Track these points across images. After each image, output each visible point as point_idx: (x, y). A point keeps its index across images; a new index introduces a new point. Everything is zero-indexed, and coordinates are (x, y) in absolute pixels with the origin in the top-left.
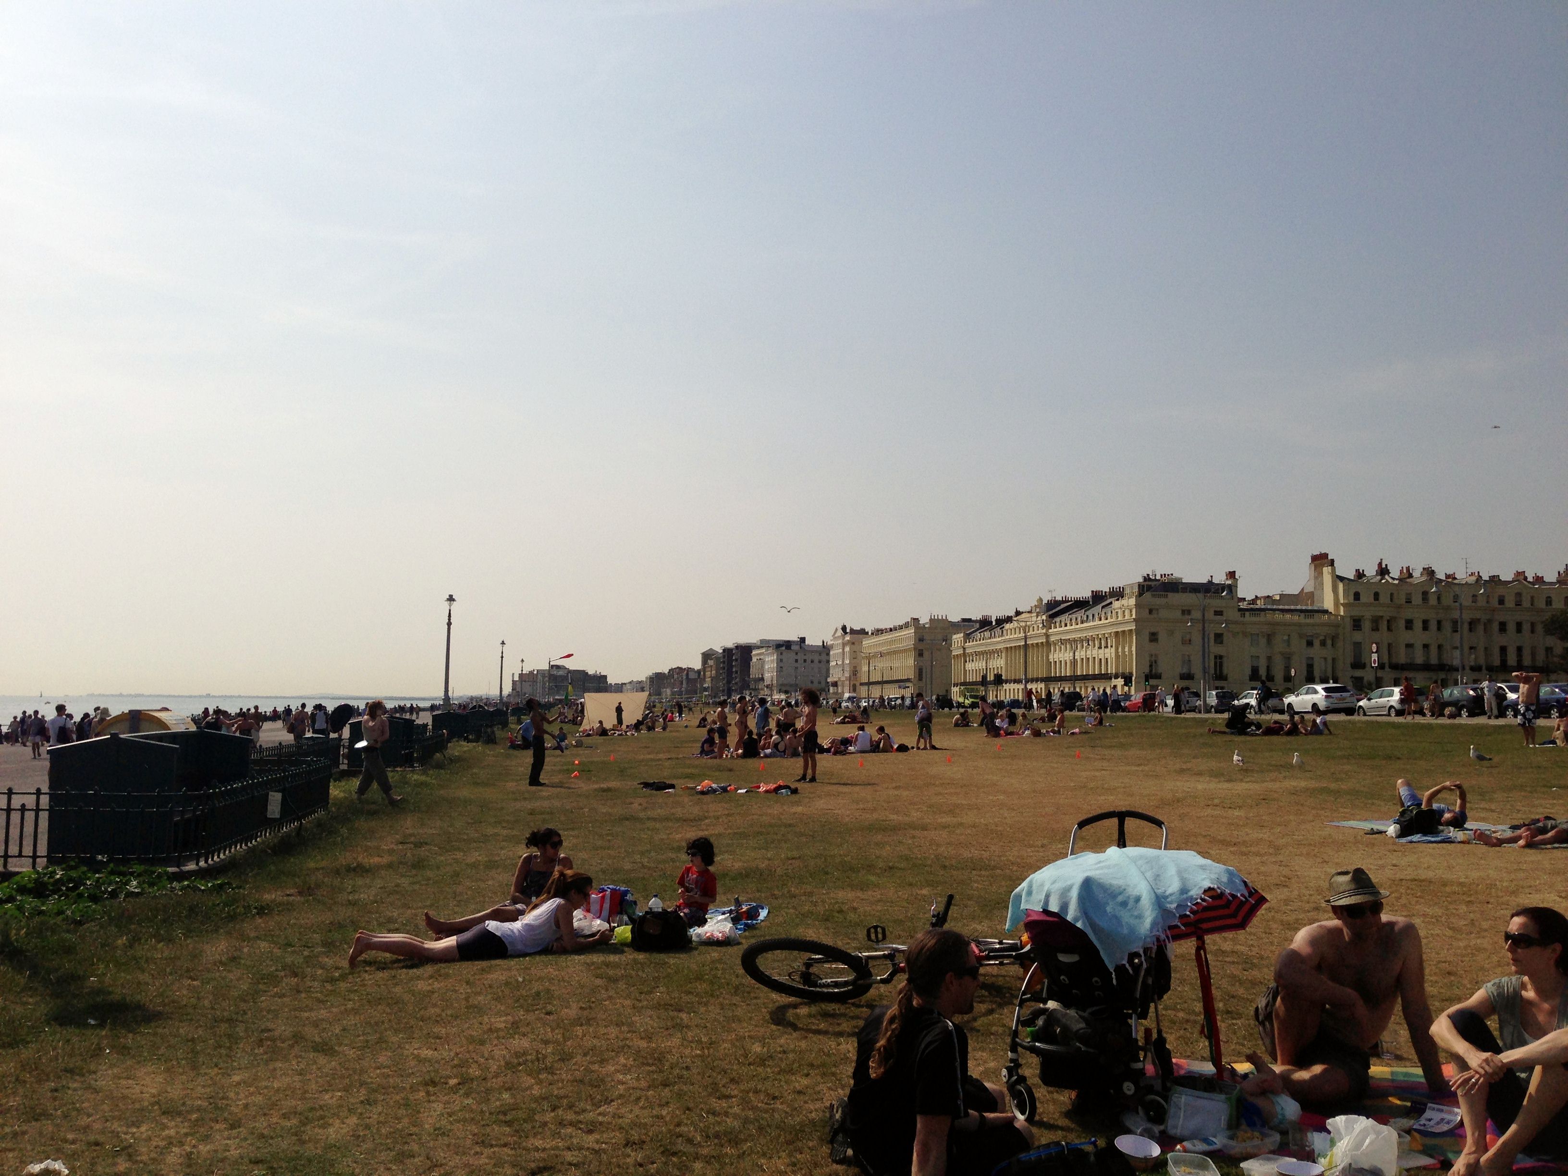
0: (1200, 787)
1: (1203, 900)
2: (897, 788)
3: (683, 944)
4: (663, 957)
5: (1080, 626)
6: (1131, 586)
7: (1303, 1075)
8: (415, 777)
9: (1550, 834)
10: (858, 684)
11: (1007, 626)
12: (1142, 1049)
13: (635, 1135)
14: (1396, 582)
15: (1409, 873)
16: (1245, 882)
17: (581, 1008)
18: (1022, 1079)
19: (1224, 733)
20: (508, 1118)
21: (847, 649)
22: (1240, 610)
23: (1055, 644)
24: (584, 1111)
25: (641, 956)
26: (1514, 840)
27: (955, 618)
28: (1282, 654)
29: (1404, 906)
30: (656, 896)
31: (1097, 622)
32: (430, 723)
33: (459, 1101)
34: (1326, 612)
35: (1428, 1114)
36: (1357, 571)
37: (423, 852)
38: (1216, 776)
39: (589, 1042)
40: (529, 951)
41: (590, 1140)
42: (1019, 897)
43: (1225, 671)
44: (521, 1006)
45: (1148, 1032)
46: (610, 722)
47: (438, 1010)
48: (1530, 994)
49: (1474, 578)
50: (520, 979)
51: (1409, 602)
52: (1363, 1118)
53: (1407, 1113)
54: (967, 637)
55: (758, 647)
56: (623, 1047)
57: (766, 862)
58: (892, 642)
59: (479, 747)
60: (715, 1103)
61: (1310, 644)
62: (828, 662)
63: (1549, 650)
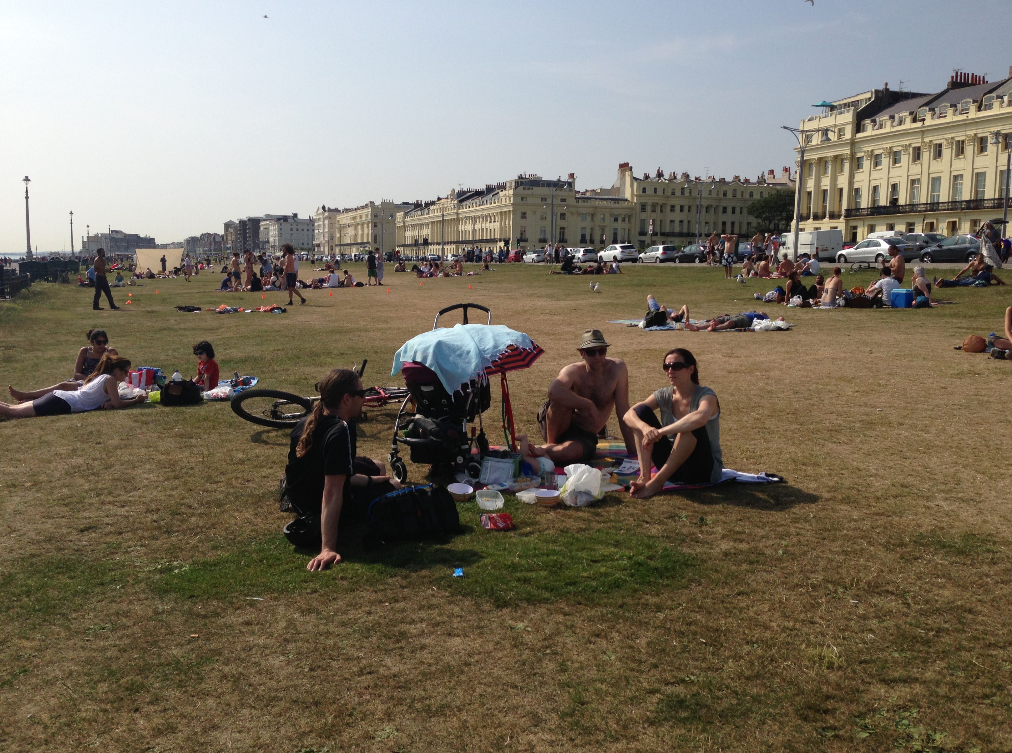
0: (540, 303)
1: (506, 352)
2: (352, 308)
3: (197, 400)
4: (183, 409)
5: (478, 208)
6: (511, 182)
7: (559, 448)
8: (6, 304)
9: (726, 324)
10: (334, 245)
11: (432, 208)
12: (470, 439)
13: (153, 506)
14: (667, 182)
15: (644, 347)
16: (532, 342)
17: (122, 439)
18: (399, 459)
19: (560, 273)
20: (66, 502)
21: (326, 222)
22: (576, 198)
23: (462, 220)
24: (119, 495)
25: (167, 409)
26: (705, 328)
27: (398, 202)
28: (599, 226)
29: (639, 363)
30: (177, 371)
31: (489, 205)
32: (18, 268)
33: (31, 495)
34: (626, 200)
35: (624, 464)
36: (645, 174)
37: (11, 352)
38: (550, 298)
39: (125, 458)
40: (86, 409)
41: (123, 511)
42: (399, 354)
43: (566, 237)
44: (79, 440)
45: (474, 430)
46: (156, 268)
47: (18, 445)
48: (677, 396)
49: (710, 180)
50: (79, 425)
51: (673, 194)
52: (583, 465)
53: (613, 465)
54: (406, 214)
55: (265, 220)
56: (149, 459)
57: (260, 353)
58: (356, 217)
59: (56, 286)
60: (208, 486)
61: (616, 220)
62: (313, 230)
63: (749, 224)
